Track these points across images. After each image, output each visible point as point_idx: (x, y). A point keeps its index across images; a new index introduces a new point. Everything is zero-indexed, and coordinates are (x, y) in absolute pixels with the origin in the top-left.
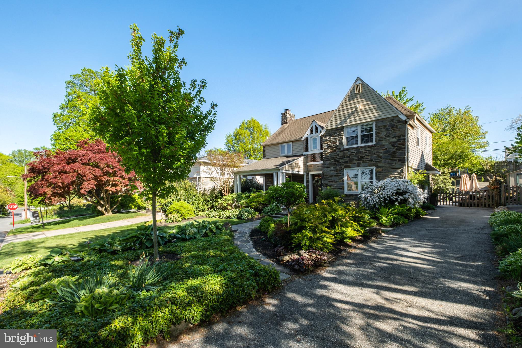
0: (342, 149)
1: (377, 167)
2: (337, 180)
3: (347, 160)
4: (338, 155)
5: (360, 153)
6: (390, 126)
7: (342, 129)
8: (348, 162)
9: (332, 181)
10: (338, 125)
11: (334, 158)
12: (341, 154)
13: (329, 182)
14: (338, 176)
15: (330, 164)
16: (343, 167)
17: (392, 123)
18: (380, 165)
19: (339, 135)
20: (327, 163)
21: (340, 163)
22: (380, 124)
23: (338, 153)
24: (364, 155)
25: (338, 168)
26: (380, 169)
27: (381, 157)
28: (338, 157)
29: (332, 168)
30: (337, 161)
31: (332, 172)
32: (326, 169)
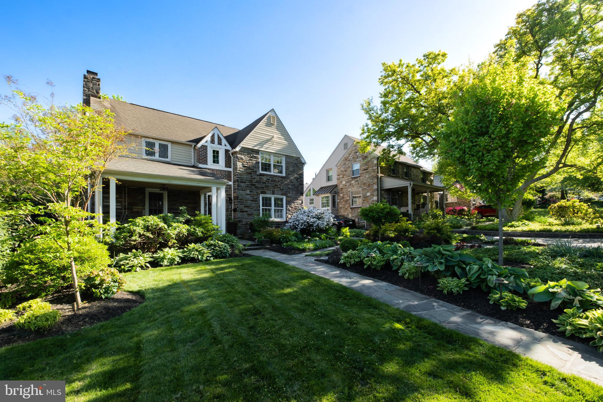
0: (258, 173)
1: (287, 197)
2: (254, 205)
3: (264, 185)
4: (255, 179)
5: (275, 181)
6: (295, 164)
7: (257, 152)
8: (263, 188)
9: (248, 206)
10: (254, 147)
11: (251, 181)
12: (258, 178)
13: (245, 207)
14: (254, 201)
15: (246, 187)
16: (260, 192)
17: (296, 162)
18: (289, 195)
19: (256, 157)
20: (242, 185)
21: (257, 188)
22: (288, 160)
23: (254, 176)
24: (278, 184)
25: (254, 192)
26: (289, 199)
27: (289, 188)
28: (255, 181)
29: (248, 192)
30: (254, 185)
31: (248, 196)
32: (241, 191)
